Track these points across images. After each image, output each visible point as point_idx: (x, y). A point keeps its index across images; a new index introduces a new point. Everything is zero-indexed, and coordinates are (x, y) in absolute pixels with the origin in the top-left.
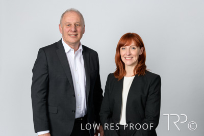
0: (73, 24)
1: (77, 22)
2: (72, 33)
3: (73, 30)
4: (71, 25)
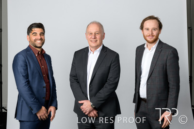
0: (93, 33)
2: (92, 40)
3: (93, 37)
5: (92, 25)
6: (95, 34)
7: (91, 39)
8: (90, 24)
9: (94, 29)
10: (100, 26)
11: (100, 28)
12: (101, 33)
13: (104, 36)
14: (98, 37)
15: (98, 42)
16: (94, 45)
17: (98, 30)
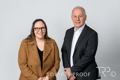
1: (80, 15)
3: (77, 20)
4: (77, 16)
5: (76, 9)
6: (79, 16)
7: (76, 21)
8: (75, 8)
9: (78, 13)
10: (83, 10)
11: (82, 12)
12: (84, 16)
13: (86, 18)
14: (81, 19)
15: (81, 23)
16: (78, 25)
17: (81, 14)
